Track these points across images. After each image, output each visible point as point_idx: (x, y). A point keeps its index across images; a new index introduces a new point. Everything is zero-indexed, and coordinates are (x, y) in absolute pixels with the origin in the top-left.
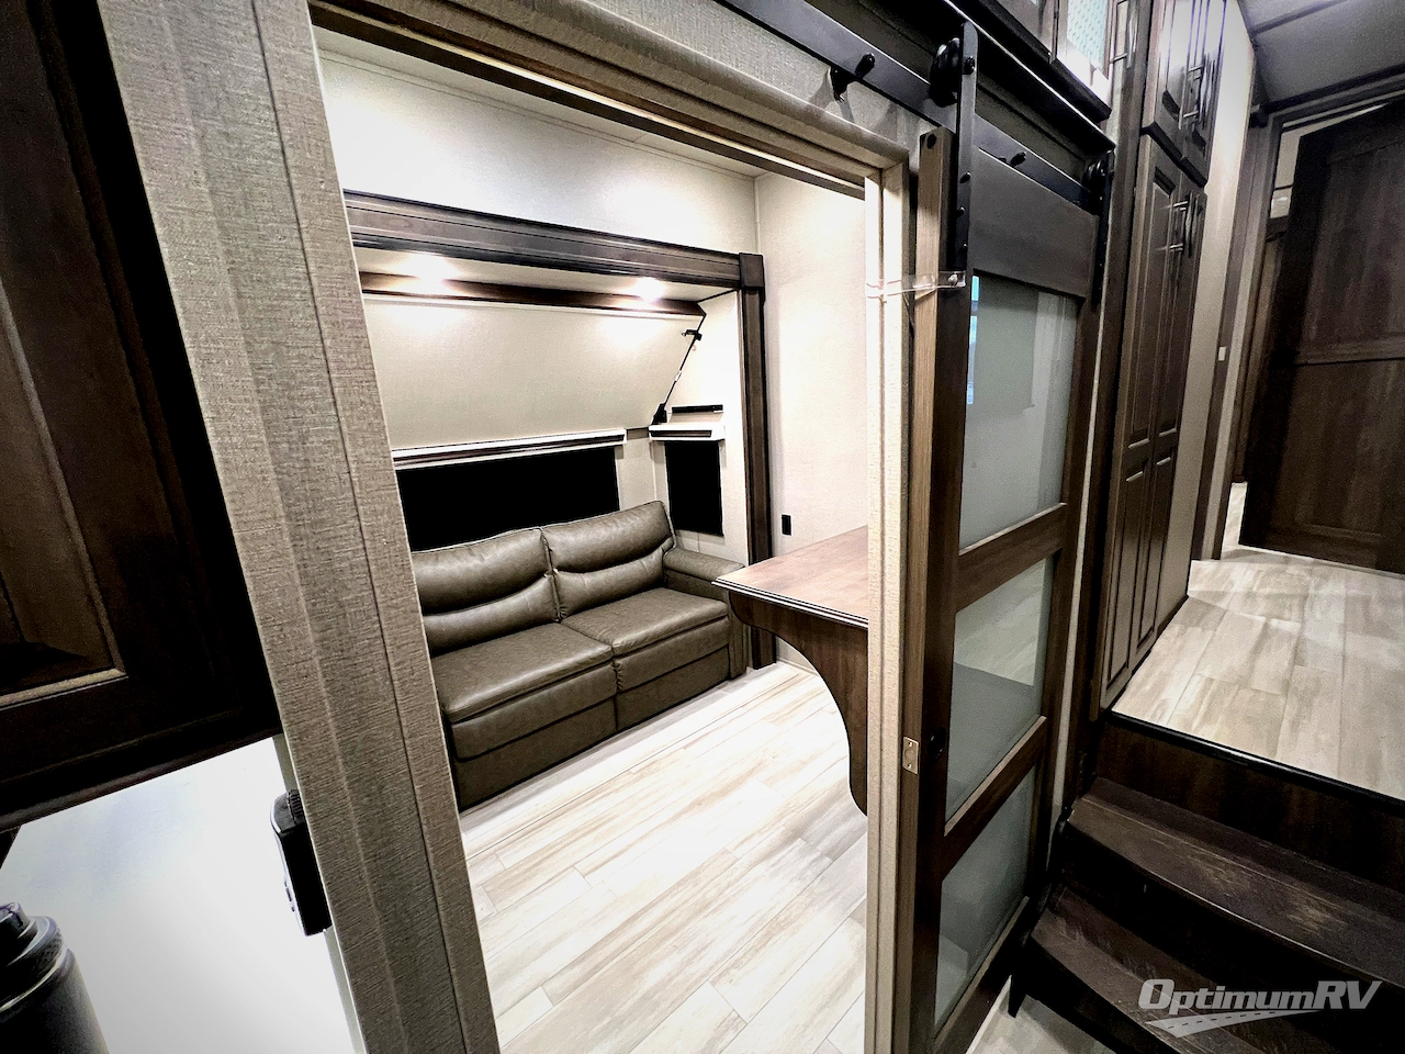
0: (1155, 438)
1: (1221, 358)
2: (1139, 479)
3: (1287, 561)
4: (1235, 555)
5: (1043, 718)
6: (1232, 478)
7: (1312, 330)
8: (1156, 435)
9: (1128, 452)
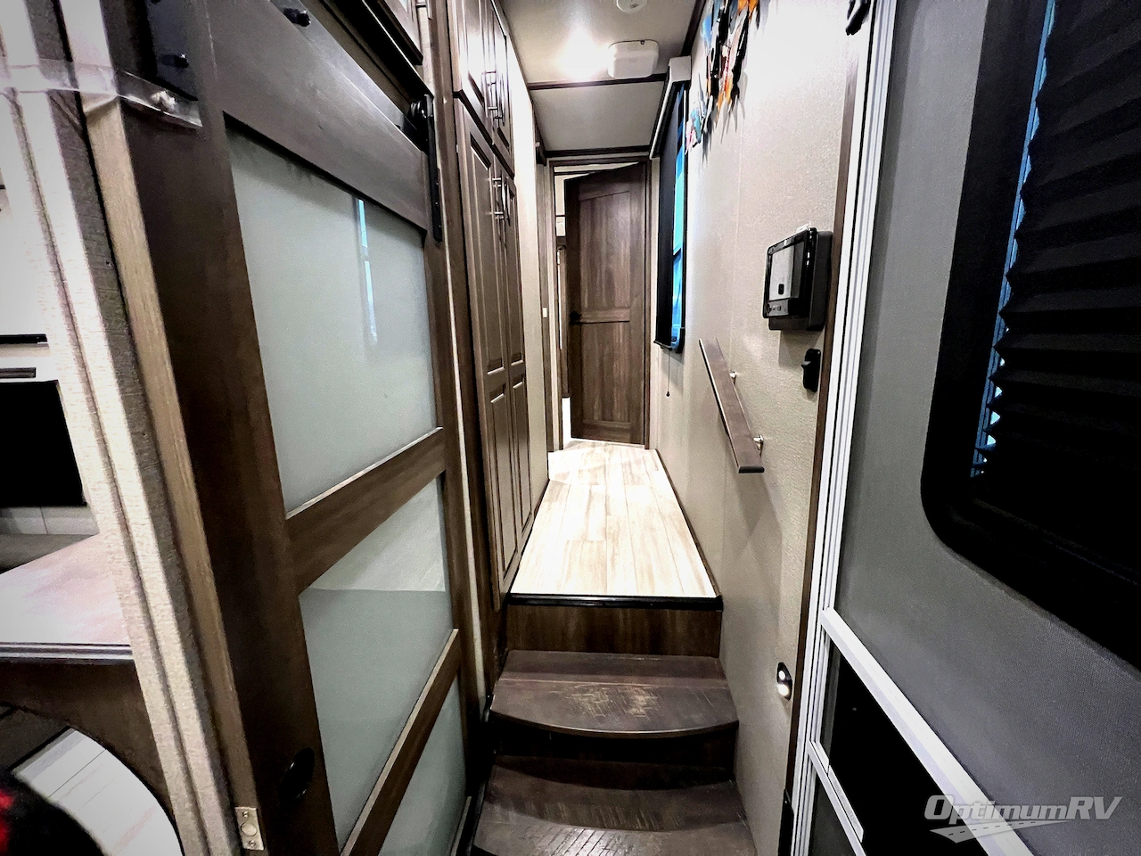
0: (508, 367)
1: (545, 315)
2: (502, 399)
3: (594, 446)
4: (571, 445)
5: (456, 631)
6: (562, 395)
7: (585, 303)
8: (509, 364)
9: (488, 379)
